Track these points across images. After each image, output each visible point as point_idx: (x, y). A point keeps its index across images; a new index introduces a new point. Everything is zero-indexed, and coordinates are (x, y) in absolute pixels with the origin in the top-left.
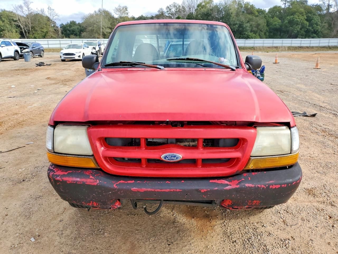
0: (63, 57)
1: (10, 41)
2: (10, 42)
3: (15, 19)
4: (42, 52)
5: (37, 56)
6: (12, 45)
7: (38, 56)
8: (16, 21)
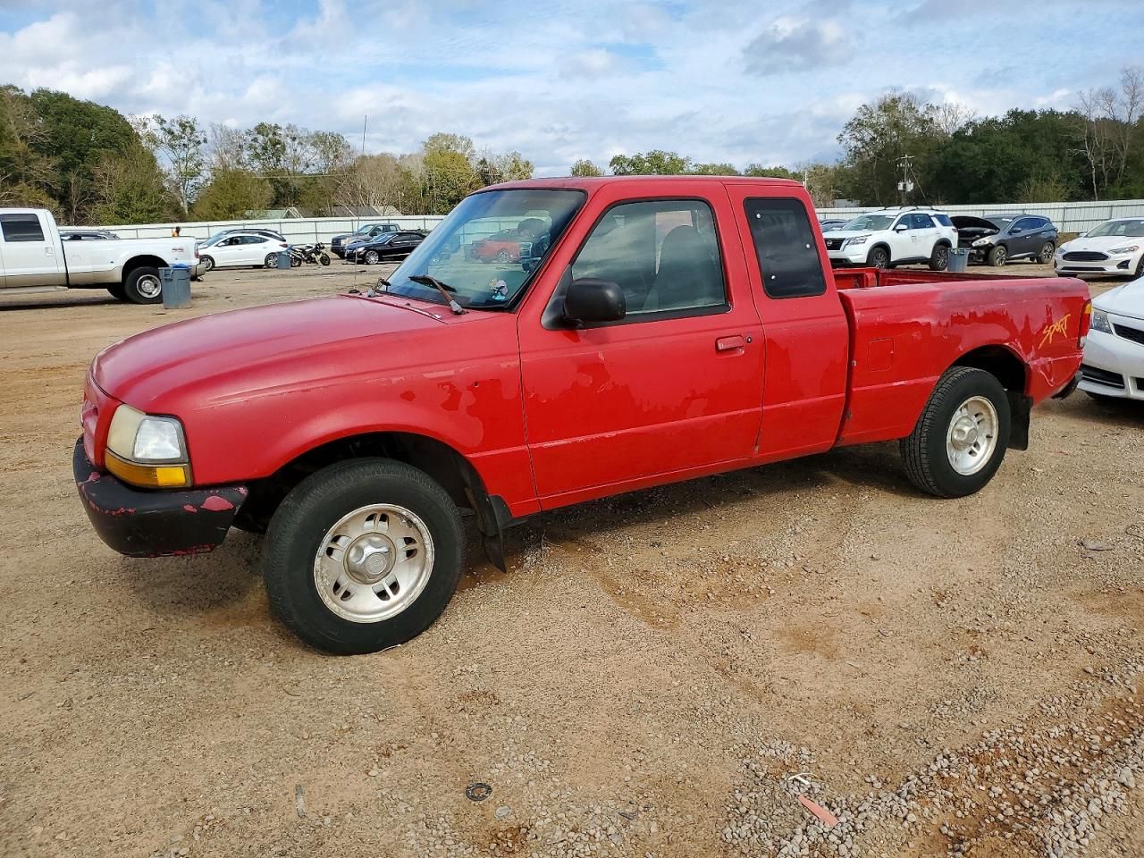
0: (1062, 266)
1: (931, 213)
2: (930, 217)
3: (1075, 138)
4: (1048, 248)
5: (1023, 258)
6: (933, 225)
7: (1028, 260)
8: (1077, 144)
